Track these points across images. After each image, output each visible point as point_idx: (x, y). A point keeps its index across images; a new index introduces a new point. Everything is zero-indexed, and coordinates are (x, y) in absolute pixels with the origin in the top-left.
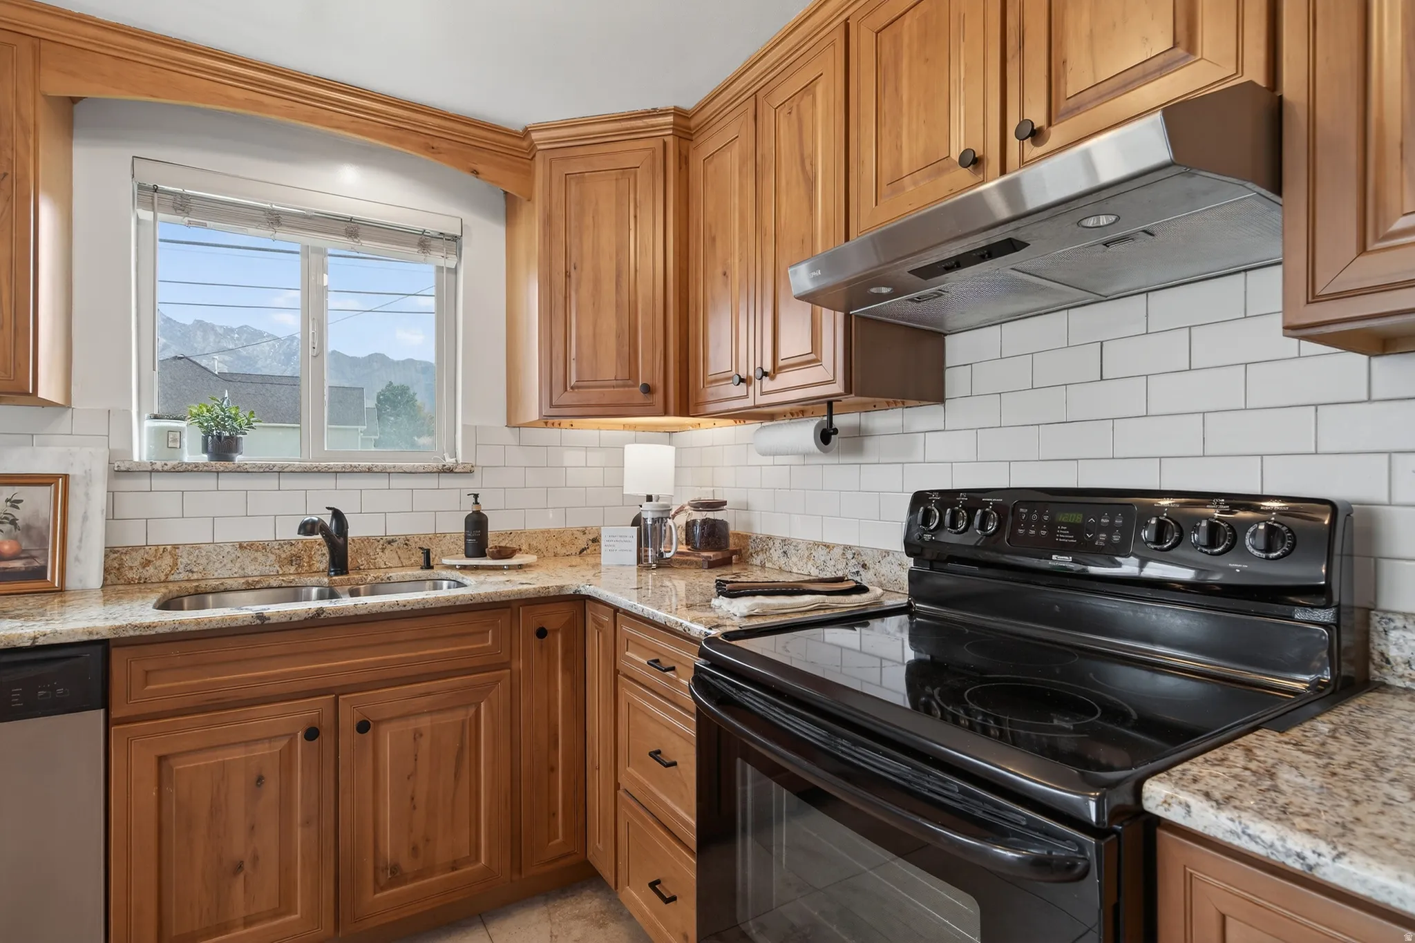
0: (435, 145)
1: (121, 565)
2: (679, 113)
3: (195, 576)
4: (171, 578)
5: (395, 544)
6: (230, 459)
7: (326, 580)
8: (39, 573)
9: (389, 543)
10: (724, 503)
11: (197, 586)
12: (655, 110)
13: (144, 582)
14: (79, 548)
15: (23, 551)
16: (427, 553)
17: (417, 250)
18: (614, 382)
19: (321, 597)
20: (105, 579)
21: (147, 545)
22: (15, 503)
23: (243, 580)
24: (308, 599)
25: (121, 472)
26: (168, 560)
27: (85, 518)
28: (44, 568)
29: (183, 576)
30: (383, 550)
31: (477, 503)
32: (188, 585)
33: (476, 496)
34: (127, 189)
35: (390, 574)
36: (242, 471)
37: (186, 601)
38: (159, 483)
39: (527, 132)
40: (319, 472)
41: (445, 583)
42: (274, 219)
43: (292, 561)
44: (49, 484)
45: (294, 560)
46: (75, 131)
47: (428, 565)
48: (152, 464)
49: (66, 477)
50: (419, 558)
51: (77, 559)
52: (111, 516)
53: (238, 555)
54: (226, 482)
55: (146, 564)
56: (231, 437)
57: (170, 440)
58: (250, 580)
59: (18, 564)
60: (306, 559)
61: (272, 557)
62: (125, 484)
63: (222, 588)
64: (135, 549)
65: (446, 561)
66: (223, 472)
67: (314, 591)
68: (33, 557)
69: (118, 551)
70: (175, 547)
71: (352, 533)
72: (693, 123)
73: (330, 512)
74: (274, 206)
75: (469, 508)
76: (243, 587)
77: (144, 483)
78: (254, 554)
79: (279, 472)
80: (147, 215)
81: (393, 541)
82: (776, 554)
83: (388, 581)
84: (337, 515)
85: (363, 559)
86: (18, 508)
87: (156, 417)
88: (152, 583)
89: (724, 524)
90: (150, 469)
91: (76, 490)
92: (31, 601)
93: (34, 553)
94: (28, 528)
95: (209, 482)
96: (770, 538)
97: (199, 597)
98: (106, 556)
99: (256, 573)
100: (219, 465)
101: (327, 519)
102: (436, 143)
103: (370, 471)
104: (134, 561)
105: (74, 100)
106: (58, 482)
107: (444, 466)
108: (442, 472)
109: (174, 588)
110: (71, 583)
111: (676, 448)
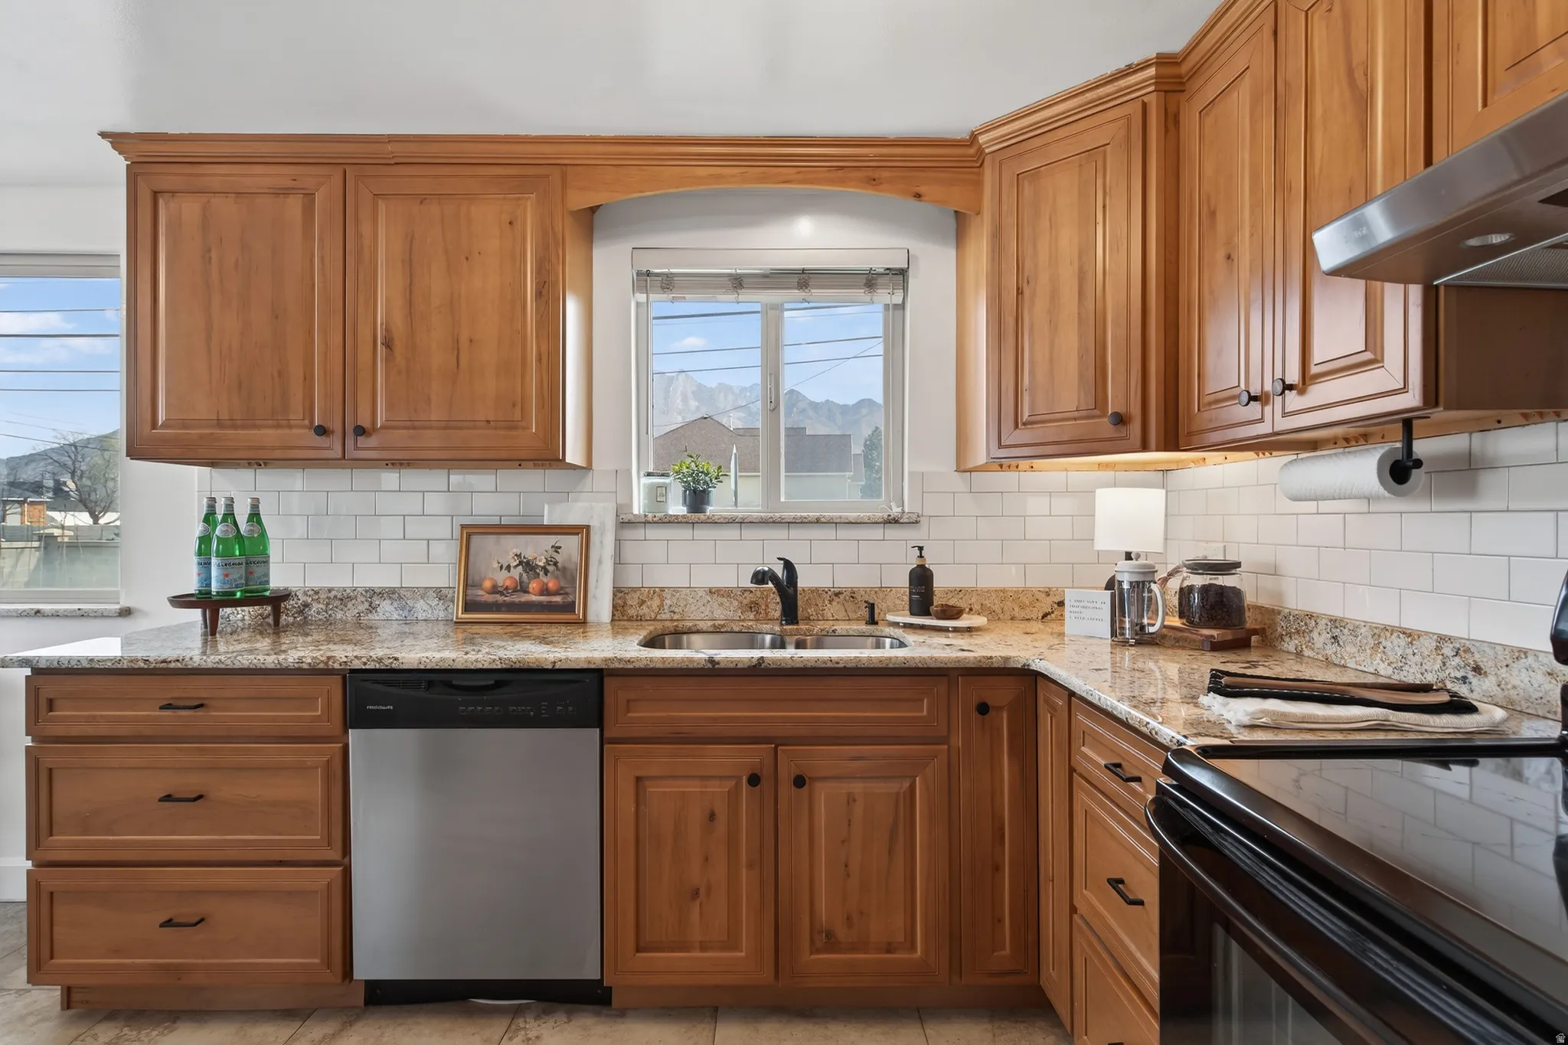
0: (876, 176)
1: (625, 603)
2: (1163, 61)
3: (676, 617)
4: (659, 617)
5: (841, 596)
6: (703, 511)
7: (777, 628)
8: (569, 607)
9: (837, 594)
10: (1237, 565)
11: (677, 626)
12: (1129, 66)
13: (640, 619)
14: (596, 588)
15: (562, 588)
16: (871, 607)
17: (863, 291)
18: (1076, 414)
19: (773, 646)
20: (613, 615)
21: (642, 587)
22: (557, 549)
23: (710, 623)
24: (762, 647)
25: (625, 523)
26: (656, 602)
27: (600, 562)
28: (574, 603)
29: (667, 616)
30: (830, 602)
31: (921, 556)
32: (668, 624)
33: (921, 549)
34: (628, 276)
35: (835, 628)
36: (713, 522)
37: (667, 639)
38: (652, 533)
39: (974, 137)
40: (774, 522)
41: (888, 641)
42: (738, 282)
43: (751, 608)
44: (578, 534)
45: (753, 606)
46: (595, 236)
47: (872, 621)
48: (646, 516)
49: (588, 527)
50: (865, 612)
51: (594, 597)
52: (619, 561)
53: (709, 599)
54: (701, 533)
55: (642, 603)
56: (704, 491)
57: (657, 495)
58: (717, 623)
59: (558, 599)
60: (763, 607)
61: (736, 603)
62: (629, 534)
63: (694, 629)
64: (634, 590)
65: (890, 618)
66: (697, 523)
67: (768, 638)
68: (566, 594)
69: (622, 592)
70: (662, 589)
71: (802, 583)
72: (1184, 69)
73: (782, 562)
74: (738, 271)
75: (913, 562)
76: (711, 629)
77: (639, 533)
78: (720, 599)
79: (741, 523)
80: (642, 297)
81: (840, 593)
82: (1320, 638)
83: (833, 634)
84: (789, 566)
85: (813, 609)
86: (558, 552)
87: (649, 474)
88: (647, 620)
89: (1237, 592)
90: (644, 520)
91: (595, 538)
92: (563, 629)
93: (568, 590)
94: (564, 569)
95: (685, 533)
96: (1311, 616)
97: (676, 636)
98: (614, 595)
99: (722, 617)
100: (695, 516)
101: (779, 570)
102: (876, 174)
103: (818, 521)
104: (632, 600)
105: (593, 210)
106: (581, 531)
107: (889, 516)
108: (888, 523)
109: (659, 626)
110: (591, 617)
111: (1167, 492)
